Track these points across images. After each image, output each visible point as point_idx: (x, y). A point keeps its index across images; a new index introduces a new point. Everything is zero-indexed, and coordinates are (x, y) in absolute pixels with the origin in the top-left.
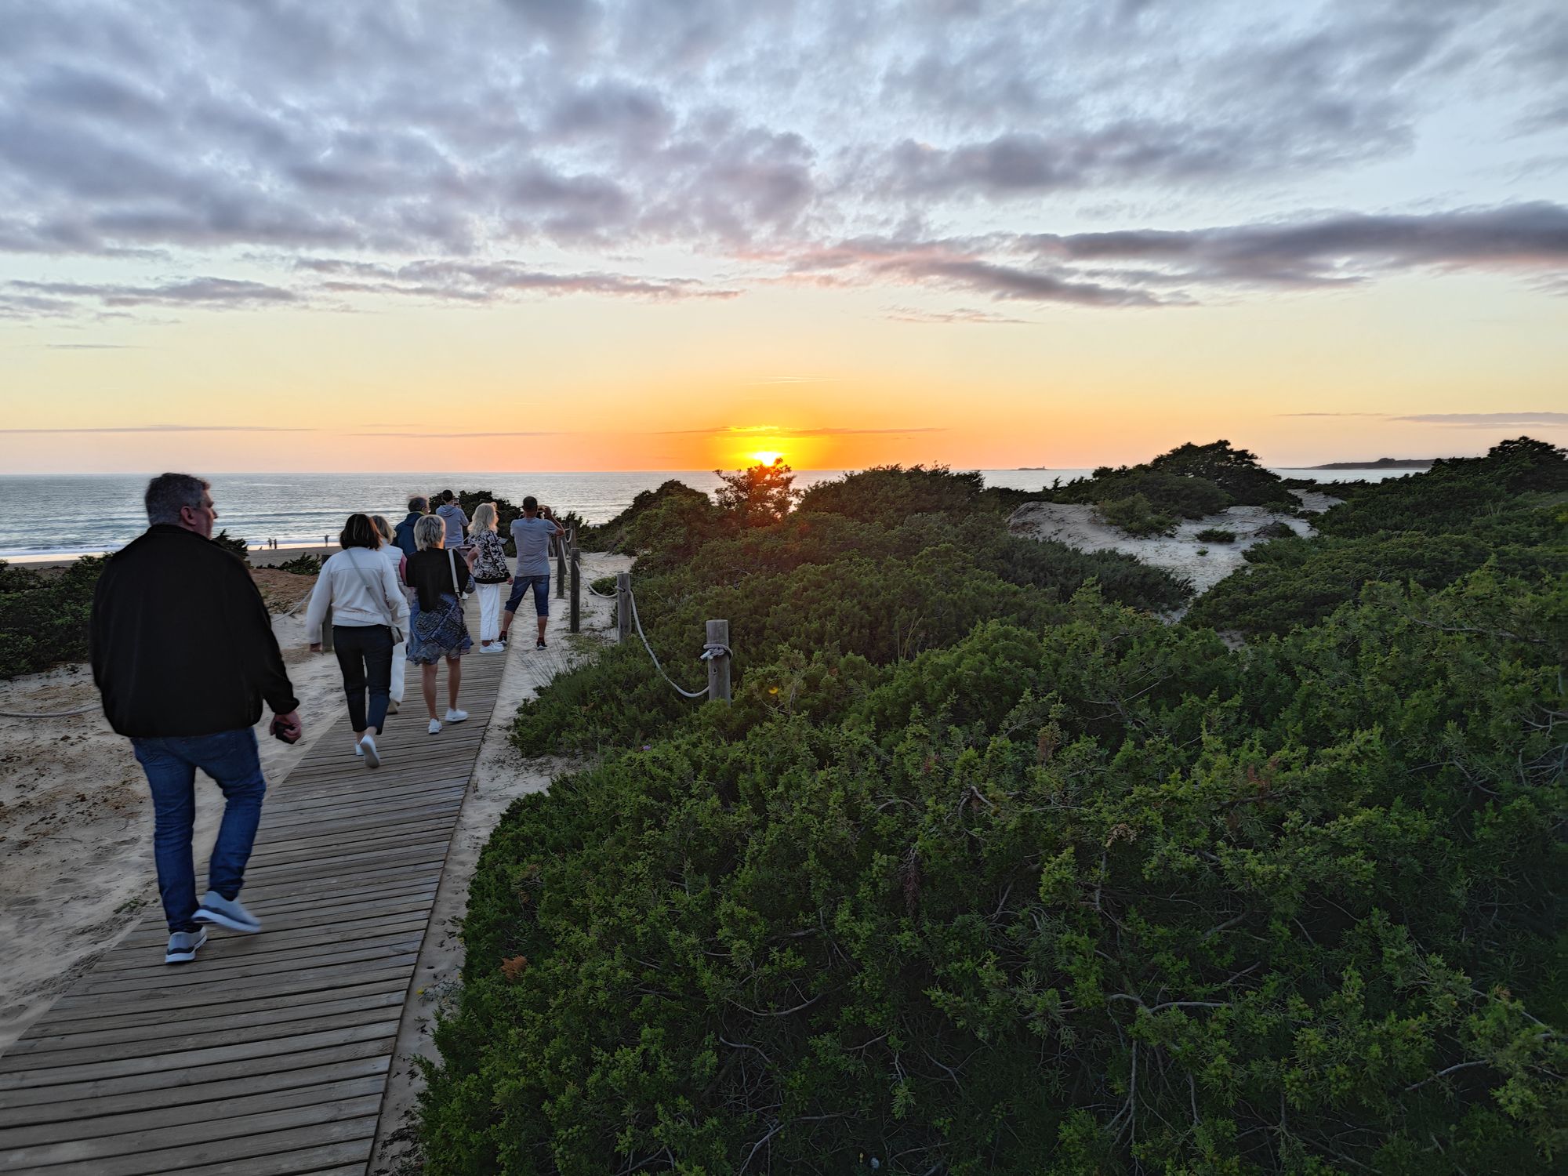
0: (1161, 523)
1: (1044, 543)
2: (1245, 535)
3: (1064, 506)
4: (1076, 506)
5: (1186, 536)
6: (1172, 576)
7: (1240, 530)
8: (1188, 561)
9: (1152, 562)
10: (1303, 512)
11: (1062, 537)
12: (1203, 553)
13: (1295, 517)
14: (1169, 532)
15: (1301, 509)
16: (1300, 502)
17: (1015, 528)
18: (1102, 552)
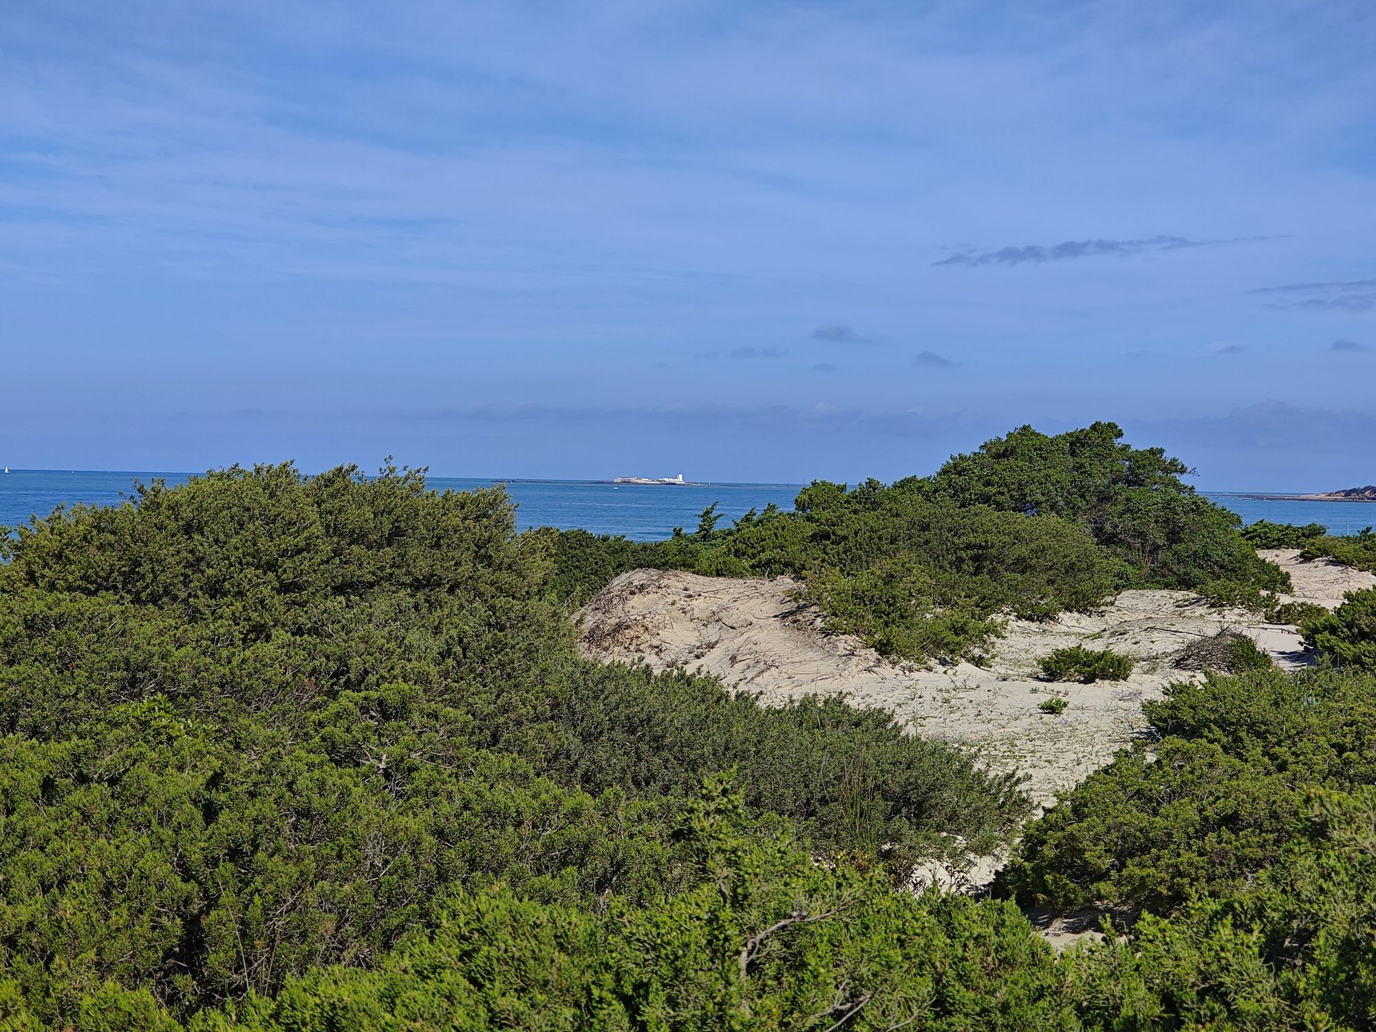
0: (959, 630)
1: (665, 678)
2: (1153, 662)
3: (720, 582)
4: (751, 582)
5: (1017, 663)
6: (978, 766)
7: (1143, 650)
8: (1018, 727)
9: (930, 730)
10: (1288, 608)
11: (712, 663)
12: (1052, 709)
13: (1270, 619)
14: (977, 652)
15: (1285, 599)
16: (1282, 582)
17: (593, 638)
18: (807, 704)
